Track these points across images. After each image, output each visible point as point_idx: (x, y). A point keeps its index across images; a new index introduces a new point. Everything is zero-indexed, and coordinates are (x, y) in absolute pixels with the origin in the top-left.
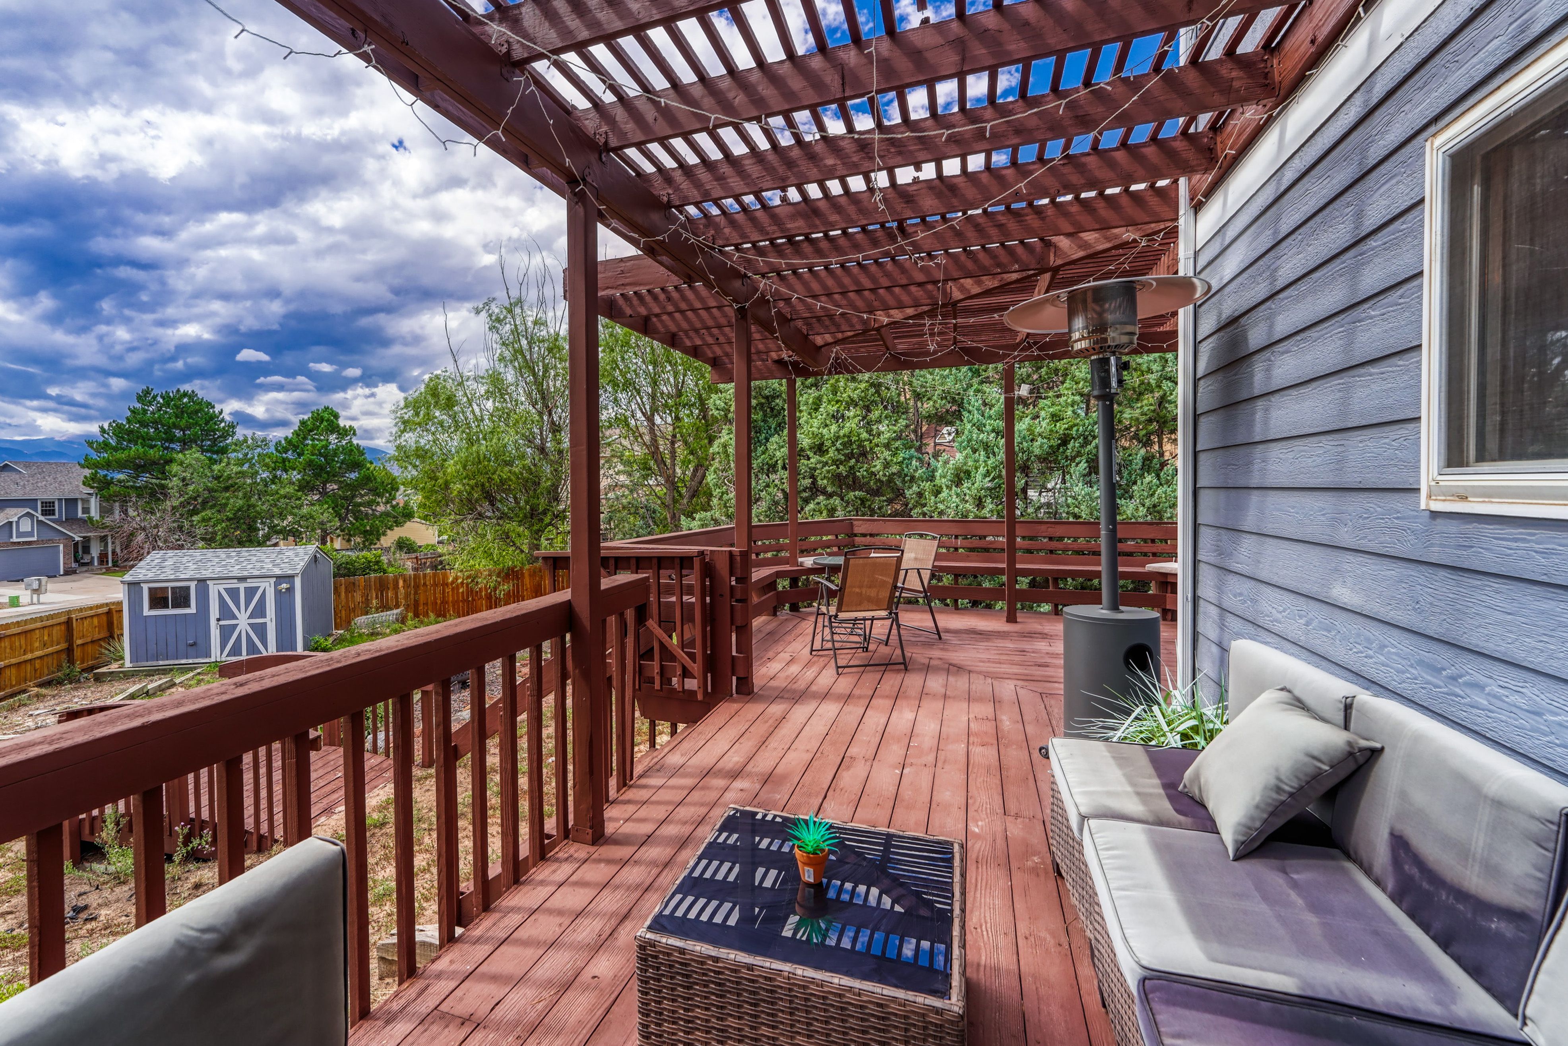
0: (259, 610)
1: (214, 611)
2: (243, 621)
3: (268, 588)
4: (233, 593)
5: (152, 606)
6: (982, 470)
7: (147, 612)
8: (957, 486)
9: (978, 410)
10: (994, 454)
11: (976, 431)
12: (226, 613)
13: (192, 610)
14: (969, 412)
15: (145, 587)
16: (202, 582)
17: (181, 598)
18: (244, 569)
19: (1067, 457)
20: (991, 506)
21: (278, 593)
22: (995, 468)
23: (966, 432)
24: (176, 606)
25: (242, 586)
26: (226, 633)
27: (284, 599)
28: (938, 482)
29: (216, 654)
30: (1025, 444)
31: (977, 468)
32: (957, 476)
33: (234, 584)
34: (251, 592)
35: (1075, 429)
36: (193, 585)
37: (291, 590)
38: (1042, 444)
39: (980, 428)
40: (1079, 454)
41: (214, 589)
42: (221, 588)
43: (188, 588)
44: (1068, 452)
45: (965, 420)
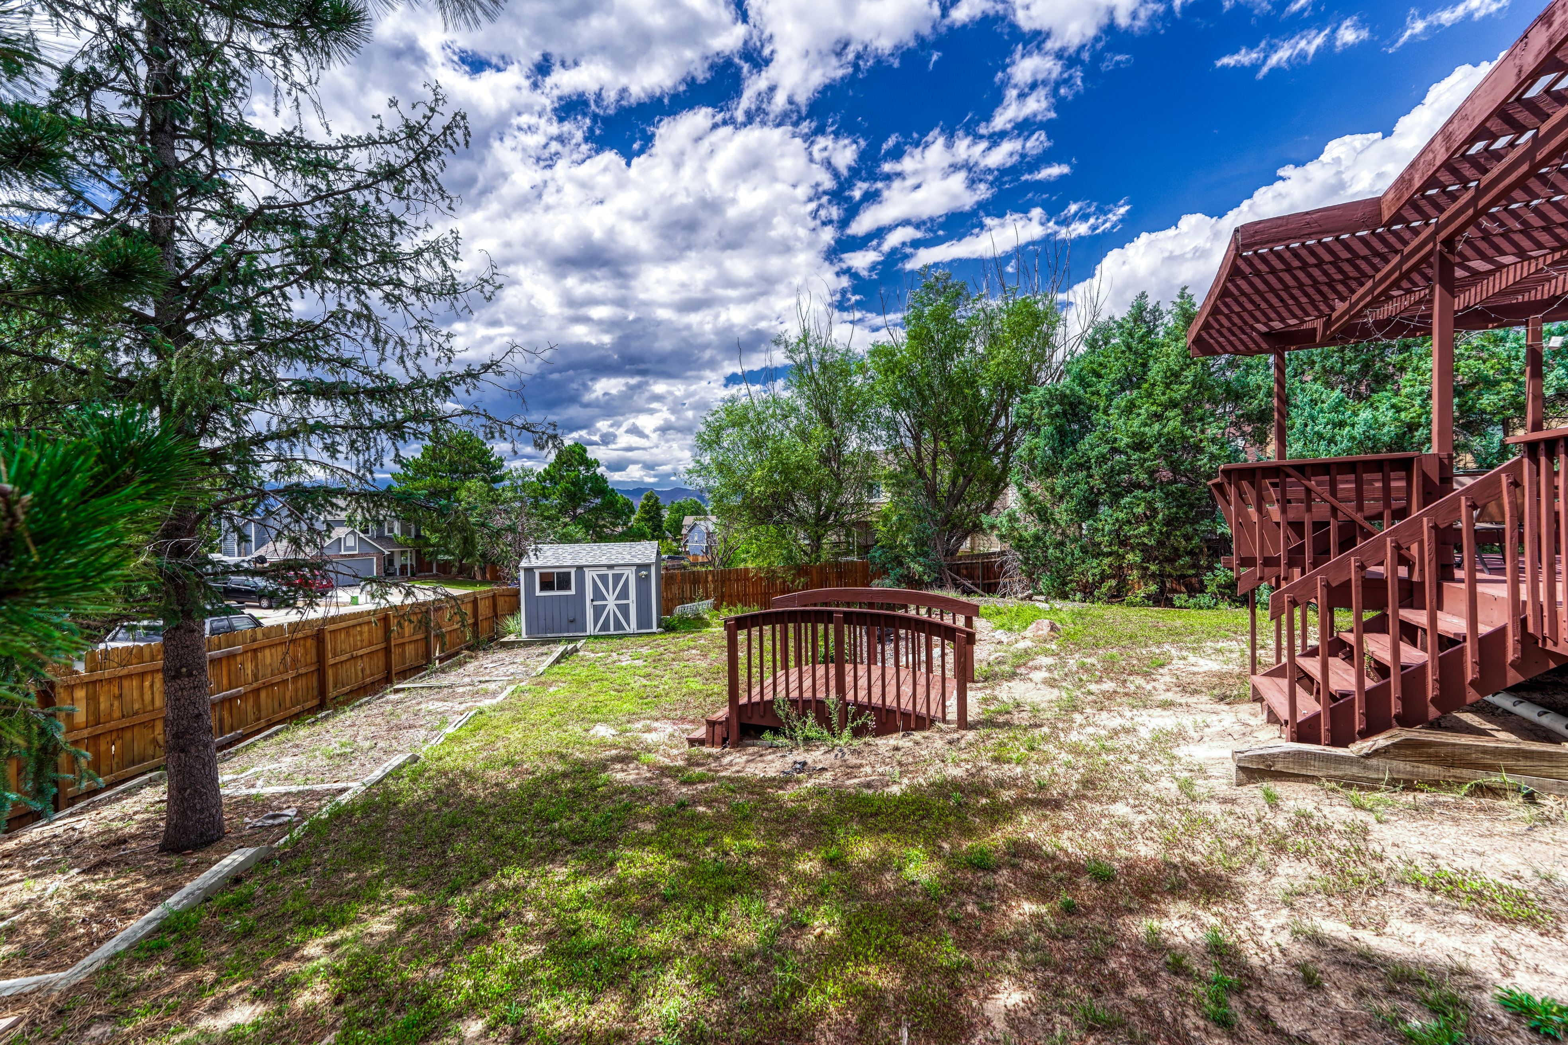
0: (624, 594)
1: (589, 594)
2: (611, 602)
3: (631, 575)
4: (604, 578)
5: (542, 589)
7: (538, 593)
12: (598, 595)
13: (573, 592)
15: (537, 573)
16: (580, 569)
17: (563, 581)
18: (609, 559)
21: (639, 579)
24: (560, 588)
25: (610, 573)
26: (598, 611)
27: (643, 583)
29: (590, 629)
33: (604, 571)
34: (617, 578)
36: (573, 572)
37: (648, 577)
41: (589, 575)
42: (594, 574)
43: (569, 573)
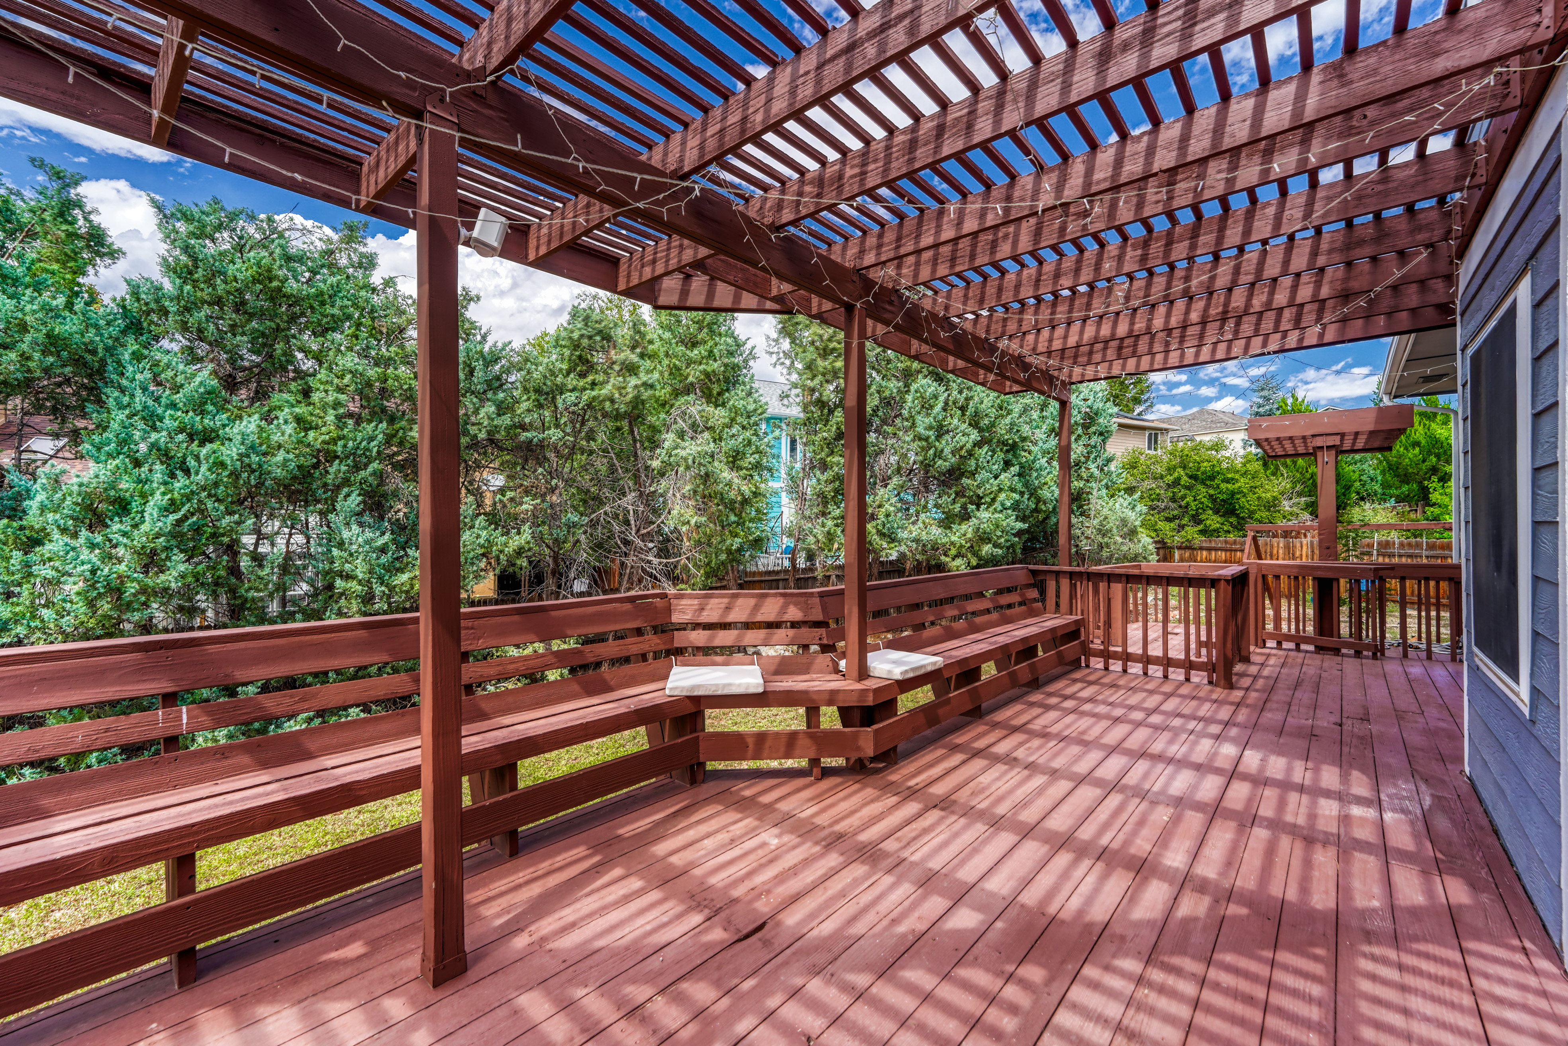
6: (158, 499)
8: (90, 528)
9: (144, 389)
10: (187, 472)
11: (141, 425)
14: (123, 391)
19: (325, 485)
20: (182, 567)
22: (188, 498)
23: (115, 426)
28: (33, 519)
30: (255, 458)
31: (145, 497)
32: (90, 508)
35: (341, 443)
38: (286, 460)
39: (152, 421)
40: (346, 482)
44: (330, 478)
45: (111, 403)
